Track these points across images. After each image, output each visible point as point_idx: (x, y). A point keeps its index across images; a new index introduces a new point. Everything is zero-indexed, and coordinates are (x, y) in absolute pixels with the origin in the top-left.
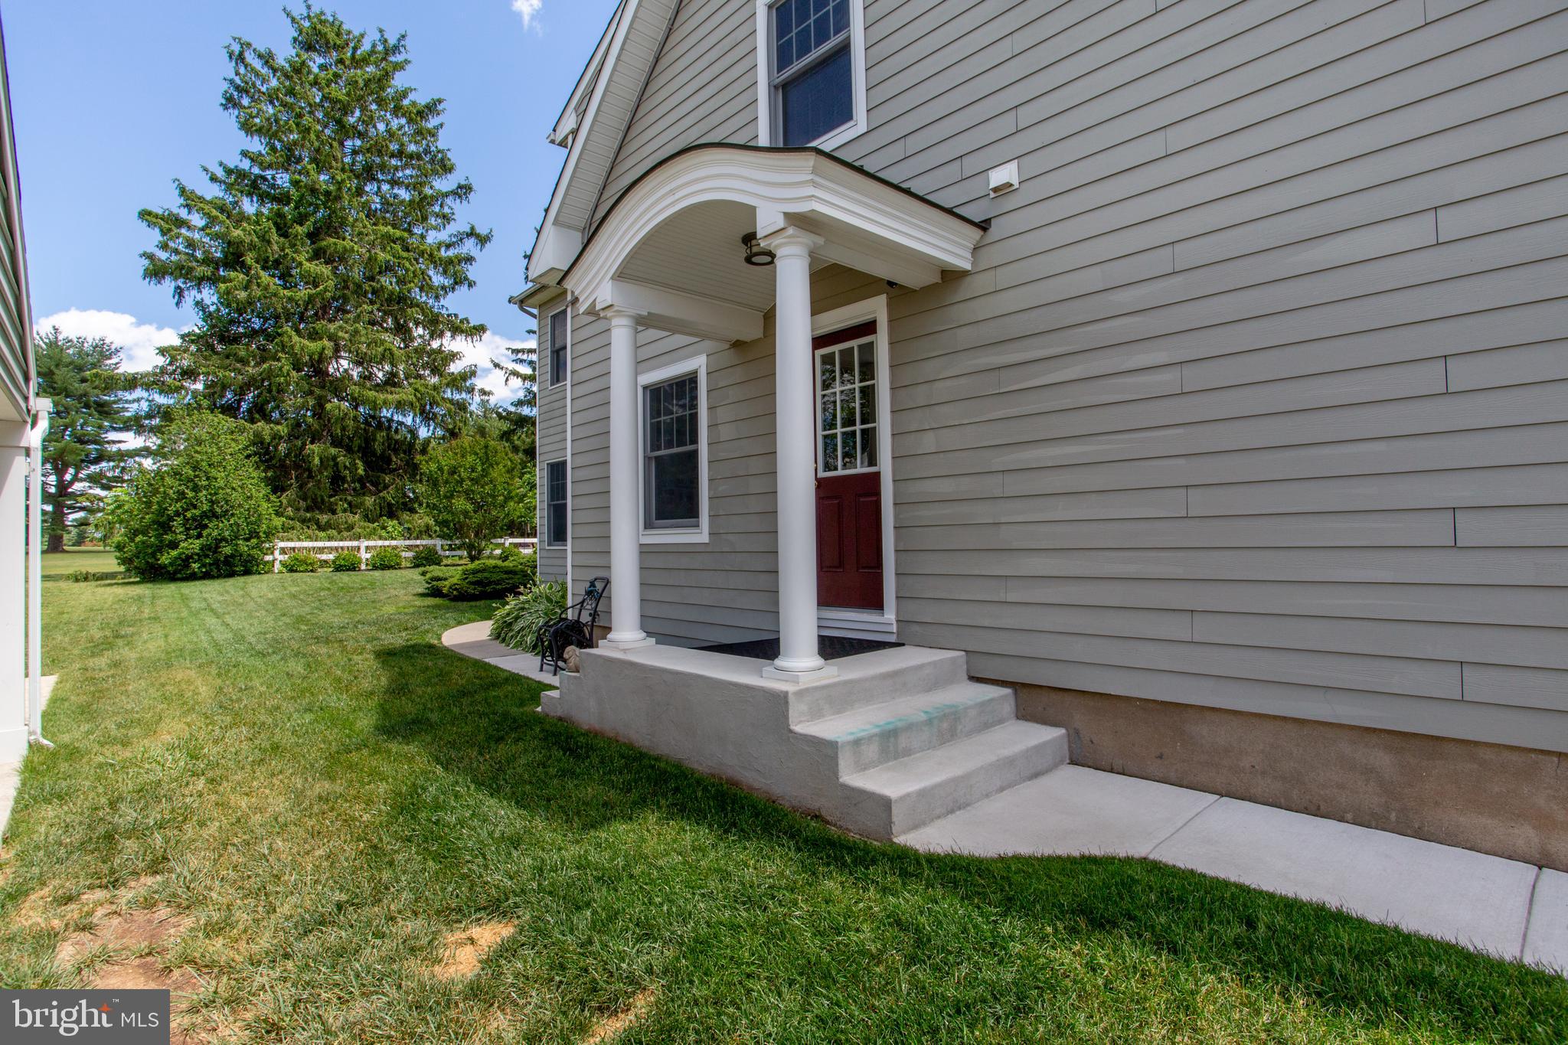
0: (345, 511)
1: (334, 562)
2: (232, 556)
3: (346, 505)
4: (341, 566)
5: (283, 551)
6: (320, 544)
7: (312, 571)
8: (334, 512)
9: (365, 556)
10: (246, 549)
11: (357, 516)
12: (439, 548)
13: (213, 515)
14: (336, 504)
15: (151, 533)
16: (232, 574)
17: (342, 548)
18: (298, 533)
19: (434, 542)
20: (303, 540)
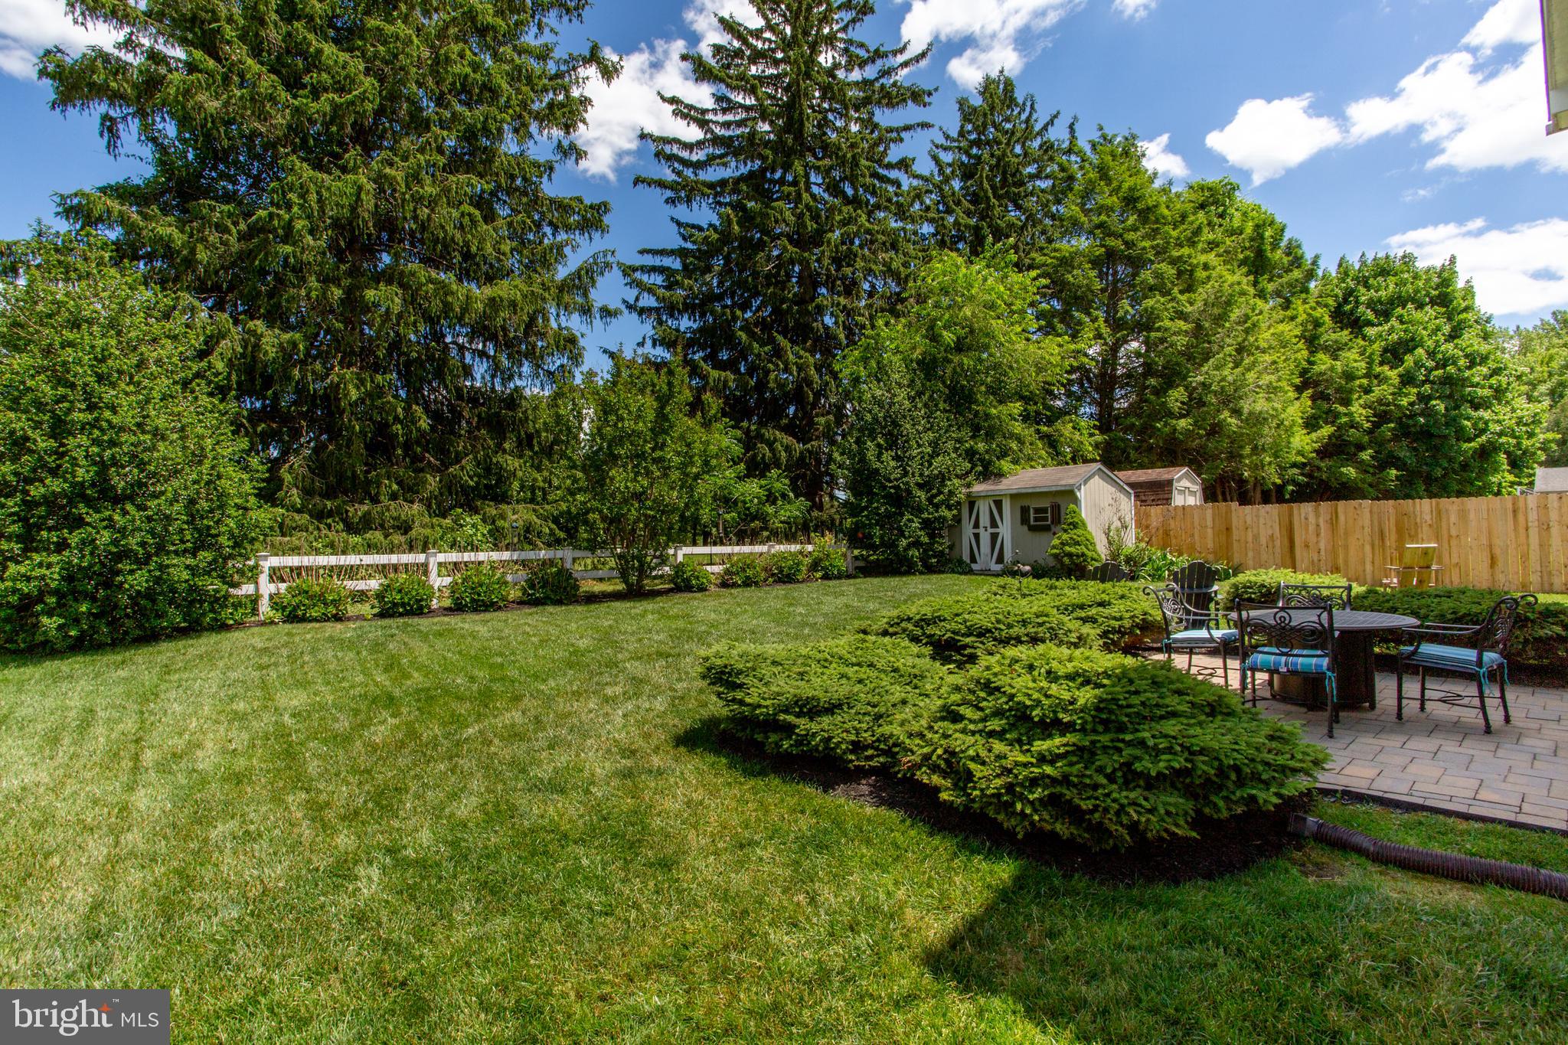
0: (394, 497)
1: (380, 596)
2: (150, 595)
3: (395, 487)
4: (395, 605)
5: (276, 575)
6: (352, 559)
7: (337, 618)
8: (375, 500)
9: (438, 581)
10: (185, 575)
11: (415, 506)
12: (568, 565)
13: (104, 494)
14: (379, 485)
16: (150, 637)
17: (396, 568)
18: (312, 538)
19: (559, 554)
20: (317, 552)
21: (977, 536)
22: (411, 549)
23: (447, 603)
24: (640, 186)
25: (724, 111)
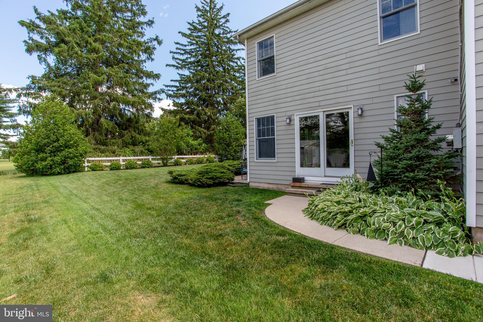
0: (111, 145)
1: (110, 166)
4: (114, 168)
5: (88, 162)
6: (103, 159)
7: (102, 170)
8: (107, 146)
9: (122, 163)
11: (116, 147)
12: (151, 160)
15: (33, 154)
17: (113, 160)
18: (93, 154)
19: (148, 157)
20: (95, 157)
21: (246, 153)
22: (116, 156)
23: (124, 168)
24: (168, 67)
25: (191, 45)
